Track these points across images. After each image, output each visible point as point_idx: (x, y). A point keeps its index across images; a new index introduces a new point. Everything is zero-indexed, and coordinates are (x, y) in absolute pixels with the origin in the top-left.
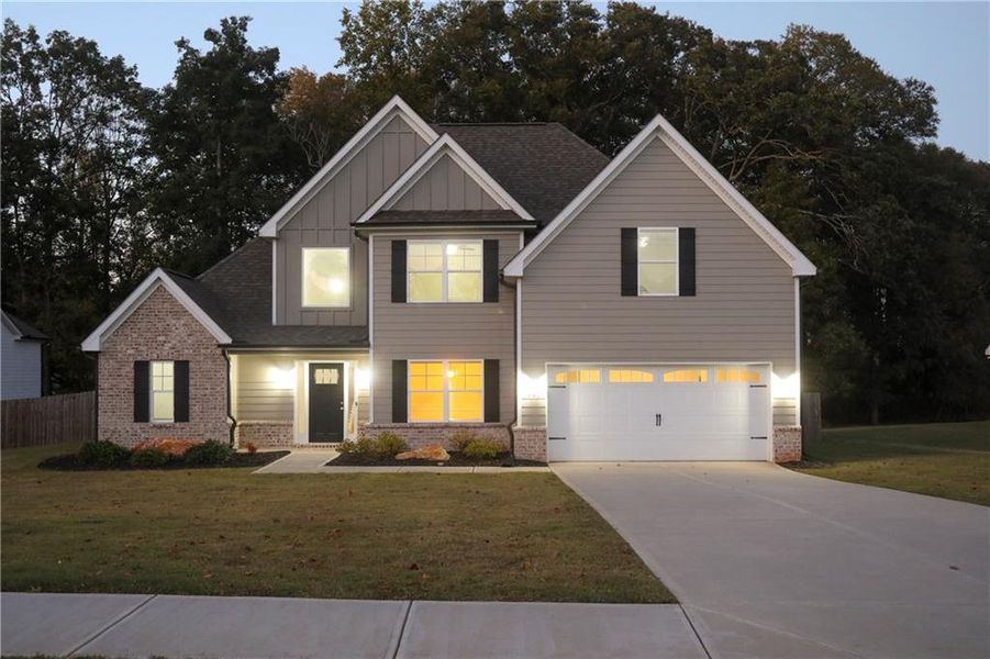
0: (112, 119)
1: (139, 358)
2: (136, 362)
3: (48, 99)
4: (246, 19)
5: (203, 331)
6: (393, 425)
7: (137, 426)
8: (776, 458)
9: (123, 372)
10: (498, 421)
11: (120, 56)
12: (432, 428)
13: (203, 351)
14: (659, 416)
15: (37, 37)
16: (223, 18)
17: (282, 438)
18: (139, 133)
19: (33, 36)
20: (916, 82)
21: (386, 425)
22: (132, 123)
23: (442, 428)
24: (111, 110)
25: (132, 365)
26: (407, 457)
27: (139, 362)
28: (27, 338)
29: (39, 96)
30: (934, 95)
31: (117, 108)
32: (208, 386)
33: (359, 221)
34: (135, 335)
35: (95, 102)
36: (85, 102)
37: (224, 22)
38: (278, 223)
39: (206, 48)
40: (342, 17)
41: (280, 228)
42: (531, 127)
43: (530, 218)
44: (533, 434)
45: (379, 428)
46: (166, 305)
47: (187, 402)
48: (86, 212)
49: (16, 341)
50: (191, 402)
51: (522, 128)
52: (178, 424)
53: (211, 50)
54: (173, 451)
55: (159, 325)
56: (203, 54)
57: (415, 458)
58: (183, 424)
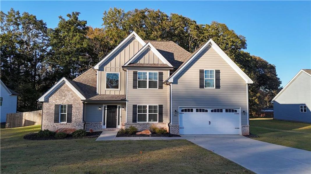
0: (39, 36)
1: (56, 104)
2: (55, 105)
3: (21, 30)
4: (79, 13)
5: (76, 96)
6: (133, 123)
7: (55, 124)
8: (243, 134)
9: (51, 108)
10: (162, 122)
11: (42, 20)
12: (144, 124)
13: (76, 102)
14: (210, 122)
15: (19, 13)
16: (73, 12)
17: (99, 127)
18: (46, 40)
19: (18, 13)
20: (241, 36)
21: (131, 123)
22: (44, 38)
23: (147, 124)
24: (39, 34)
25: (54, 106)
26: (140, 134)
27: (56, 105)
28: (13, 94)
29: (18, 29)
30: (246, 39)
31: (40, 33)
32: (78, 112)
33: (125, 66)
34: (55, 97)
35: (34, 31)
36: (31, 31)
37: (73, 13)
38: (99, 66)
39: (67, 19)
40: (104, 13)
41: (100, 66)
42: (165, 42)
43: (172, 66)
44: (175, 127)
45: (129, 124)
46: (65, 88)
47: (71, 117)
48: (30, 60)
49: (10, 95)
50: (72, 117)
51: (163, 42)
52: (68, 123)
53: (69, 19)
54: (68, 132)
55: (63, 94)
56: (66, 20)
57: (142, 134)
58: (69, 123)
